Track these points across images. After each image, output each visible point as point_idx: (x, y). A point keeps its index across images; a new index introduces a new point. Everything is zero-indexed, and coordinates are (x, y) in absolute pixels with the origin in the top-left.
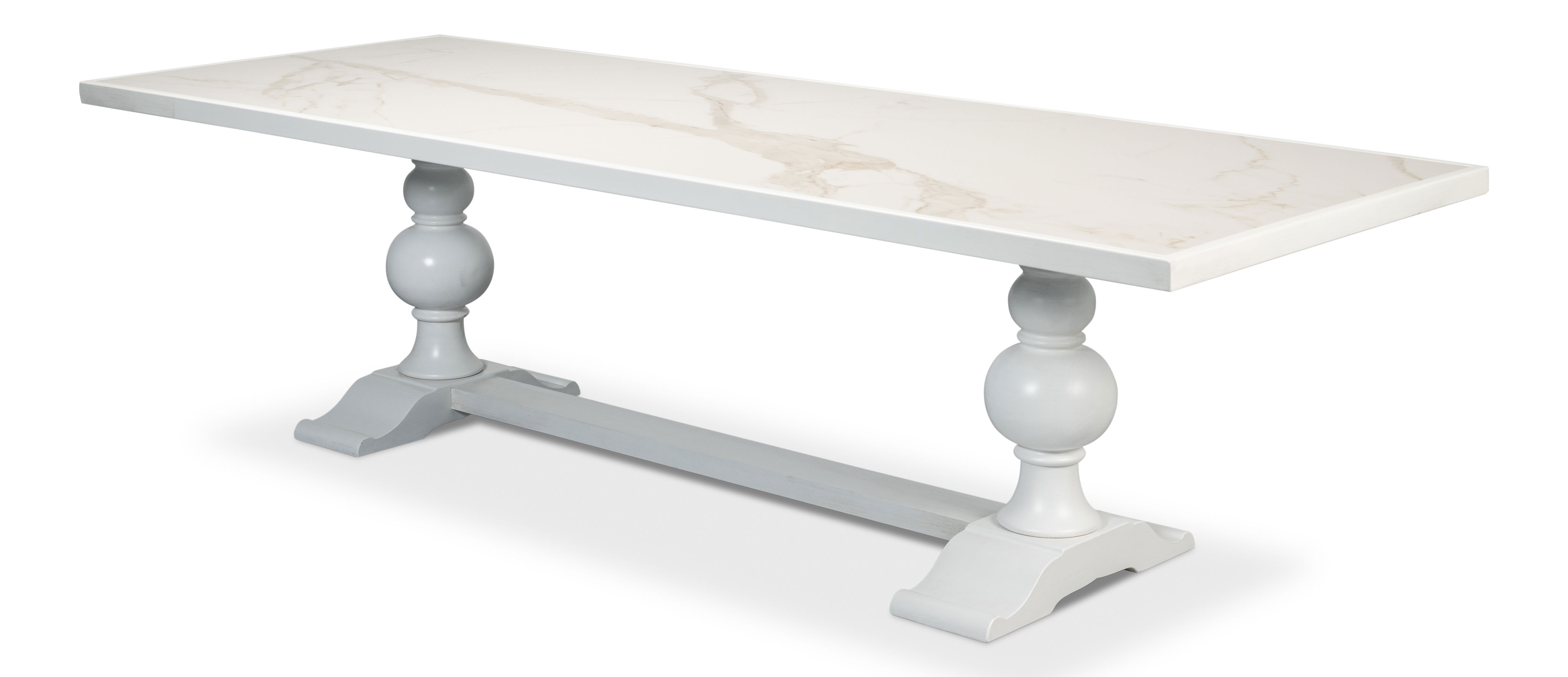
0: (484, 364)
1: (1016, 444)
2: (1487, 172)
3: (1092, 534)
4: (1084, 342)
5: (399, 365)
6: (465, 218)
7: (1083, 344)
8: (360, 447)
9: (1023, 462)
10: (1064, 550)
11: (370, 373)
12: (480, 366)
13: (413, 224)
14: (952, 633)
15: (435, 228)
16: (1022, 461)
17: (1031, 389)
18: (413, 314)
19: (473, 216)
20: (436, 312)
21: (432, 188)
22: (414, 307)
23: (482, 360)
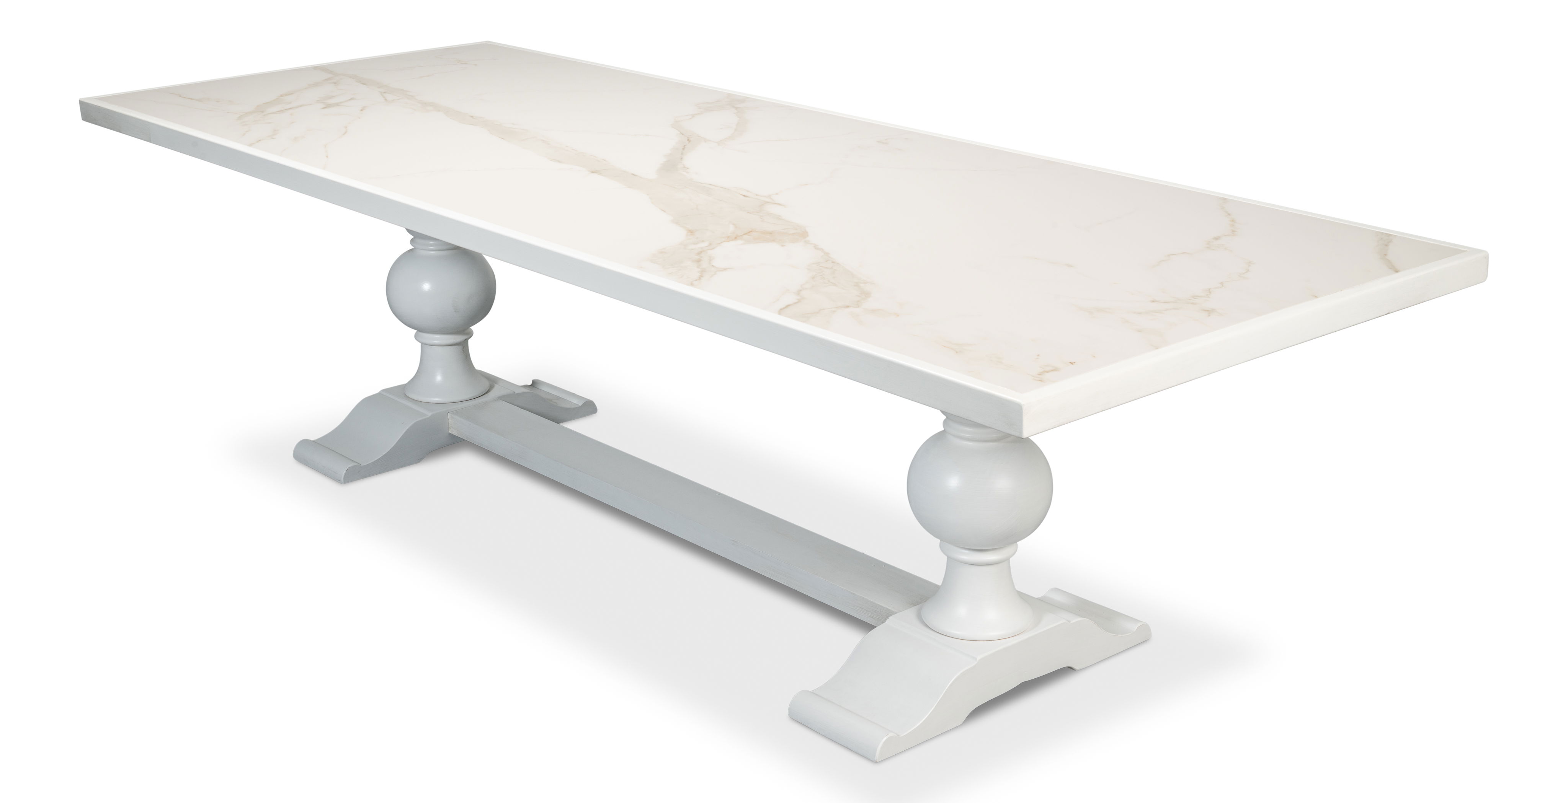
1: (941, 541)
2: (1487, 257)
3: (1016, 637)
5: (406, 384)
8: (345, 474)
10: (979, 658)
11: (377, 391)
13: (412, 247)
14: (845, 747)
15: (432, 253)
16: (947, 557)
17: (953, 482)
20: (437, 336)
22: (416, 331)
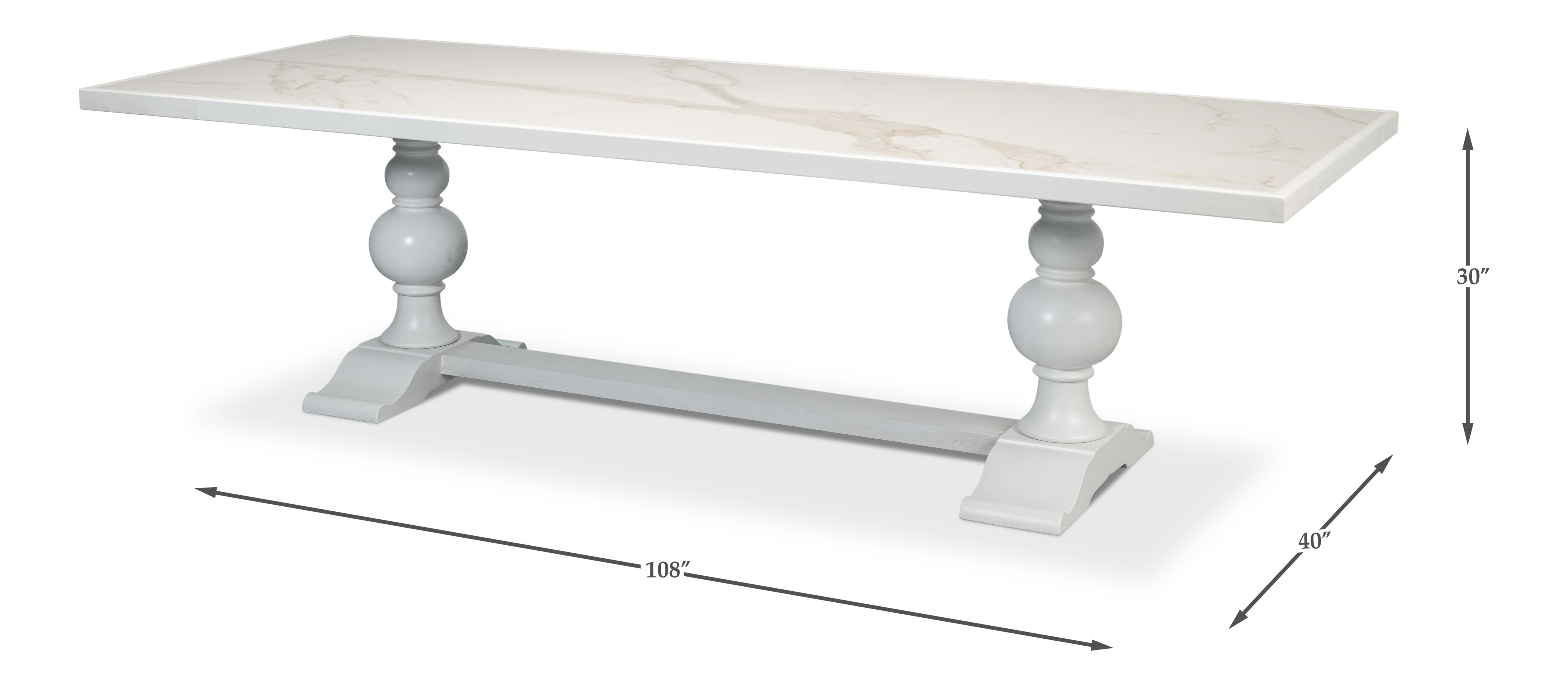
0: (459, 334)
1: (1035, 364)
4: (1093, 277)
6: (441, 200)
7: (1093, 278)
8: (379, 413)
9: (1040, 378)
12: (455, 336)
13: (394, 206)
17: (1048, 318)
18: (394, 288)
19: (450, 199)
21: (410, 174)
22: (395, 282)
23: (458, 332)
